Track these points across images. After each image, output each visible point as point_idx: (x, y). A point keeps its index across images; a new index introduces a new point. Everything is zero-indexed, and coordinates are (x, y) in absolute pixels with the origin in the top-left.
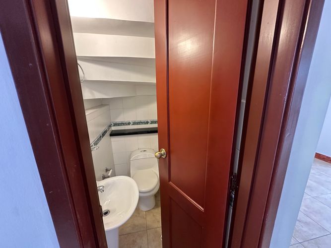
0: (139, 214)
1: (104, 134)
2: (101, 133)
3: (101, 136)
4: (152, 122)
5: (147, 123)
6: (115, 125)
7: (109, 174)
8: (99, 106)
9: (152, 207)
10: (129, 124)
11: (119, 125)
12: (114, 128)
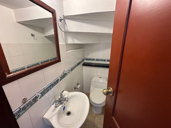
0: (91, 114)
1: (78, 64)
2: (76, 64)
3: (76, 65)
4: (108, 61)
5: (105, 60)
6: (87, 59)
7: (78, 87)
8: (80, 48)
9: (100, 113)
10: (94, 60)
11: (88, 60)
12: (85, 61)
